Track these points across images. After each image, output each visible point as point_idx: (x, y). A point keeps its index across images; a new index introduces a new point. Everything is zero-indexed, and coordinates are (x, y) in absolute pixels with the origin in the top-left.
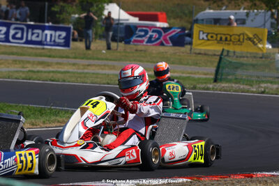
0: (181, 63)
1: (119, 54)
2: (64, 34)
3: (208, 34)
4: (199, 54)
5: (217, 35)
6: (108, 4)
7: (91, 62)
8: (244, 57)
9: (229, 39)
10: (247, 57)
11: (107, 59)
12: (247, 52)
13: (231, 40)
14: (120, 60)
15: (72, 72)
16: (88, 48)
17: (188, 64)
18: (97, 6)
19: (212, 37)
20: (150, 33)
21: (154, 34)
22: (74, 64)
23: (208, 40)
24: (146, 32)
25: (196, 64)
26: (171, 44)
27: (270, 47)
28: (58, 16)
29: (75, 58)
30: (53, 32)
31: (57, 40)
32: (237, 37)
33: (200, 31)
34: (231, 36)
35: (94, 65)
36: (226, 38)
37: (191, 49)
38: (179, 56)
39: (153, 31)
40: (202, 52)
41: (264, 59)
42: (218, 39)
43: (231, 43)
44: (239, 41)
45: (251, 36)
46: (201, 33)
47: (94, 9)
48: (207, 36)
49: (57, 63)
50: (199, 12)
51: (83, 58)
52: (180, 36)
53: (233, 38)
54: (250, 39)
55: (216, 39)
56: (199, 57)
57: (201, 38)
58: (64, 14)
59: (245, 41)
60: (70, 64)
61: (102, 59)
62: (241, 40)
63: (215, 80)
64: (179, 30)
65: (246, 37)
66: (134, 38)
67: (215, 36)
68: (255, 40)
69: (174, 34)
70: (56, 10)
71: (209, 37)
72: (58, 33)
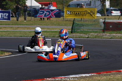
0: (59, 25)
1: (31, 22)
2: (7, 14)
3: (71, 11)
4: (67, 20)
5: (74, 12)
6: (27, 0)
7: (19, 26)
8: (87, 21)
9: (80, 13)
10: (88, 21)
11: (26, 25)
12: (88, 19)
13: (81, 14)
14: (32, 25)
15: (10, 31)
16: (17, 20)
17: (62, 25)
18: (22, 1)
19: (72, 13)
20: (45, 12)
21: (47, 13)
22: (11, 28)
23: (71, 14)
24: (44, 12)
25: (66, 25)
26: (55, 17)
27: (100, 16)
28: (5, 6)
29: (13, 25)
30: (2, 14)
31: (4, 17)
32: (83, 13)
33: (67, 11)
34: (81, 12)
35: (20, 27)
36: (79, 13)
37: (63, 18)
38: (59, 22)
39: (47, 11)
40: (68, 20)
41: (96, 22)
42: (75, 14)
43: (81, 15)
44: (84, 14)
45: (89, 12)
46: (68, 11)
47: (21, 3)
48: (70, 13)
49: (4, 27)
50: (71, 1)
51: (16, 25)
52: (58, 13)
53: (81, 13)
54: (89, 13)
55: (74, 14)
56: (67, 22)
57: (68, 13)
58: (8, 5)
59: (87, 14)
60: (10, 28)
61: (24, 25)
62: (85, 14)
63: (72, 33)
64: (58, 10)
65: (87, 12)
66: (38, 15)
67: (74, 13)
68: (91, 13)
69: (56, 12)
70: (4, 4)
71: (71, 13)
72: (5, 14)
